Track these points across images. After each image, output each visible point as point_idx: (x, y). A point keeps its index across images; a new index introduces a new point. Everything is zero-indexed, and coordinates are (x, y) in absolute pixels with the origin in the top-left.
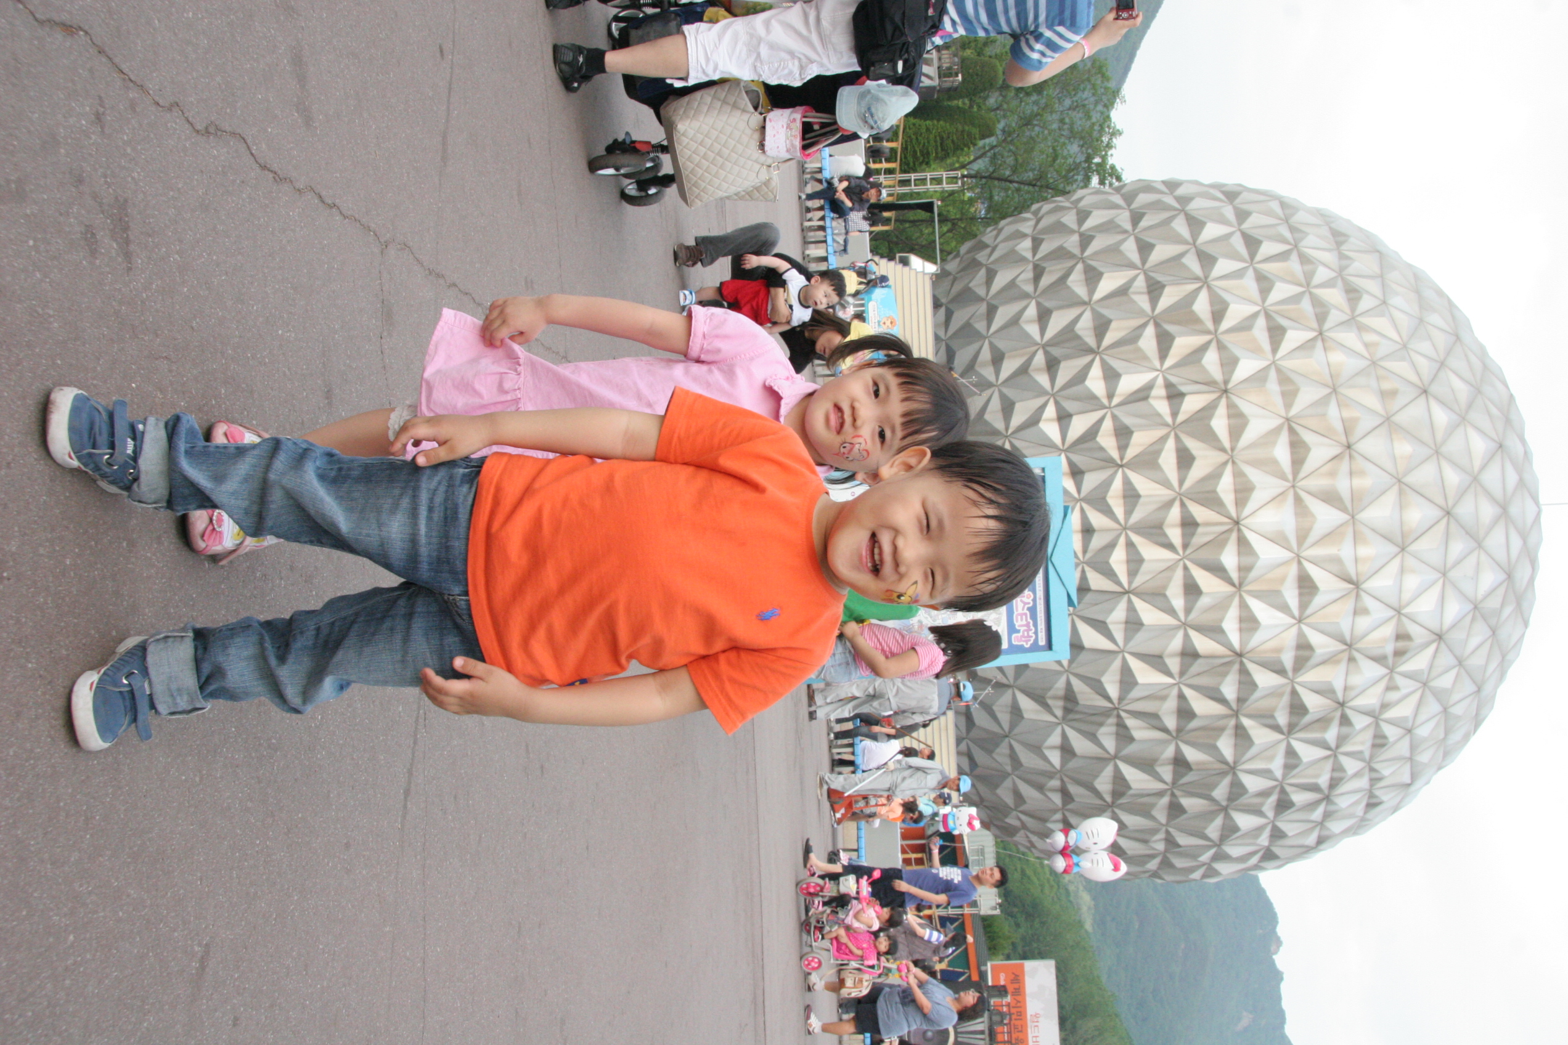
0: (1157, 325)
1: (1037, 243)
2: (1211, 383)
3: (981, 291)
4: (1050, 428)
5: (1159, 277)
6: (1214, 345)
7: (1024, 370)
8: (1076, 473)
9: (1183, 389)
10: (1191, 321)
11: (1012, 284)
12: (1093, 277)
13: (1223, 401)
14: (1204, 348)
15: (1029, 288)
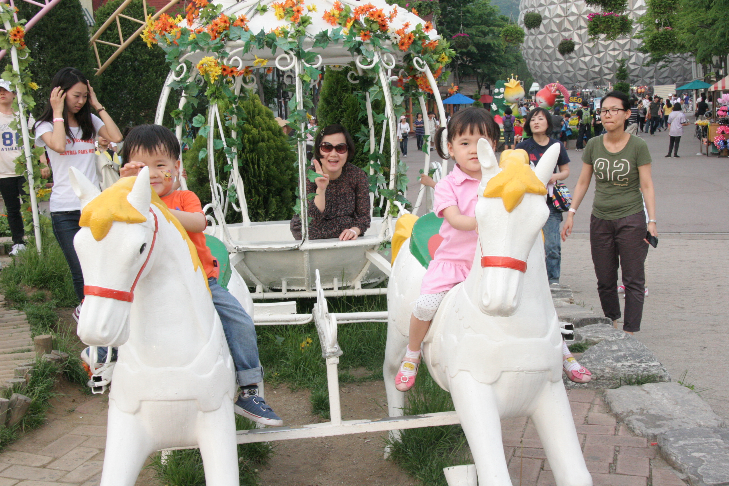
0: (562, 32)
1: (537, 60)
2: (578, 19)
3: (549, 75)
4: (587, 59)
5: (549, 30)
6: (568, 18)
7: (571, 65)
8: (599, 52)
9: (579, 26)
10: (561, 23)
11: (548, 67)
12: (548, 47)
13: (583, 16)
14: (569, 20)
15: (549, 63)
